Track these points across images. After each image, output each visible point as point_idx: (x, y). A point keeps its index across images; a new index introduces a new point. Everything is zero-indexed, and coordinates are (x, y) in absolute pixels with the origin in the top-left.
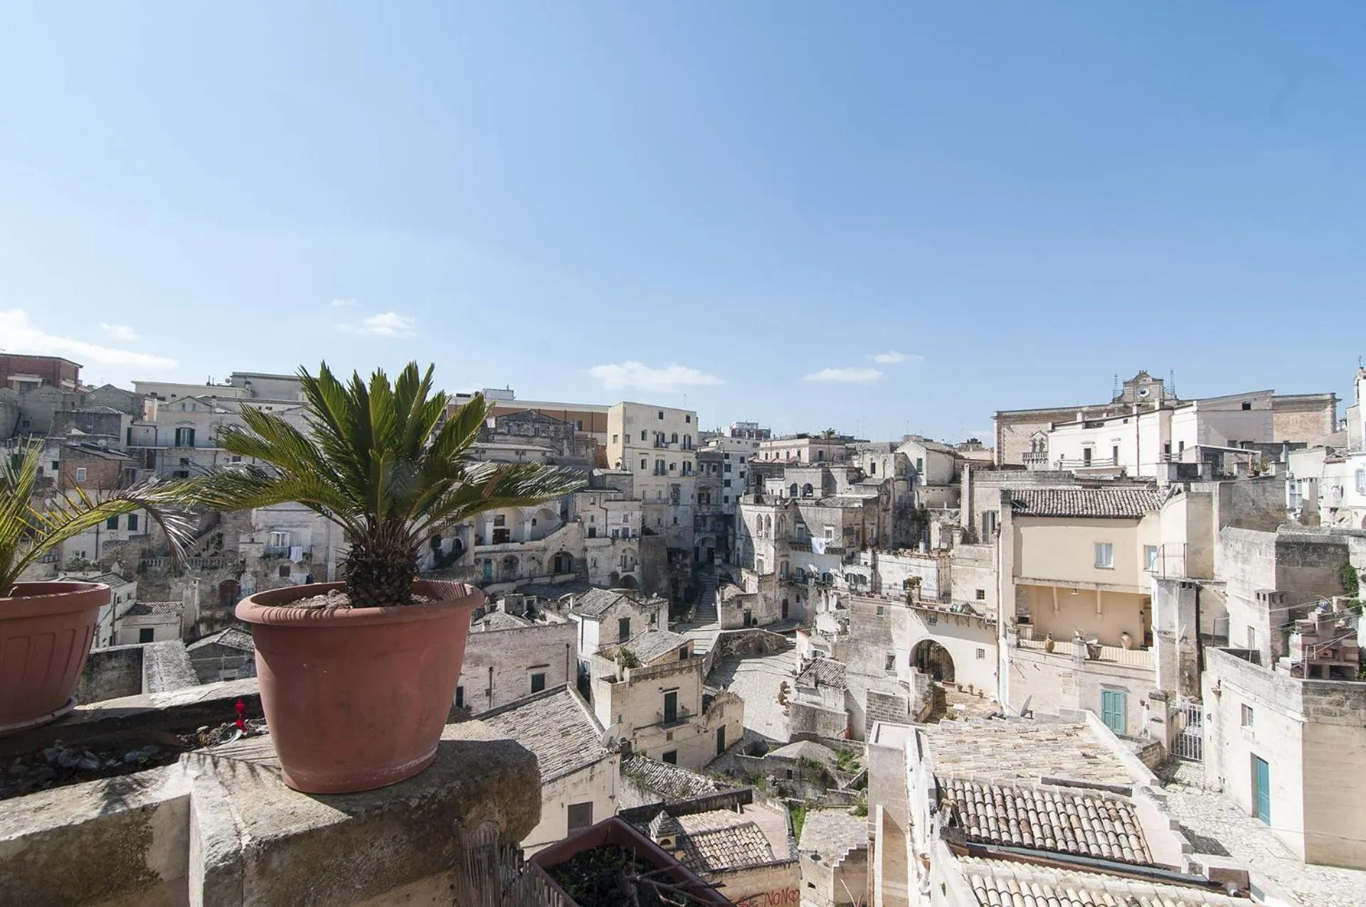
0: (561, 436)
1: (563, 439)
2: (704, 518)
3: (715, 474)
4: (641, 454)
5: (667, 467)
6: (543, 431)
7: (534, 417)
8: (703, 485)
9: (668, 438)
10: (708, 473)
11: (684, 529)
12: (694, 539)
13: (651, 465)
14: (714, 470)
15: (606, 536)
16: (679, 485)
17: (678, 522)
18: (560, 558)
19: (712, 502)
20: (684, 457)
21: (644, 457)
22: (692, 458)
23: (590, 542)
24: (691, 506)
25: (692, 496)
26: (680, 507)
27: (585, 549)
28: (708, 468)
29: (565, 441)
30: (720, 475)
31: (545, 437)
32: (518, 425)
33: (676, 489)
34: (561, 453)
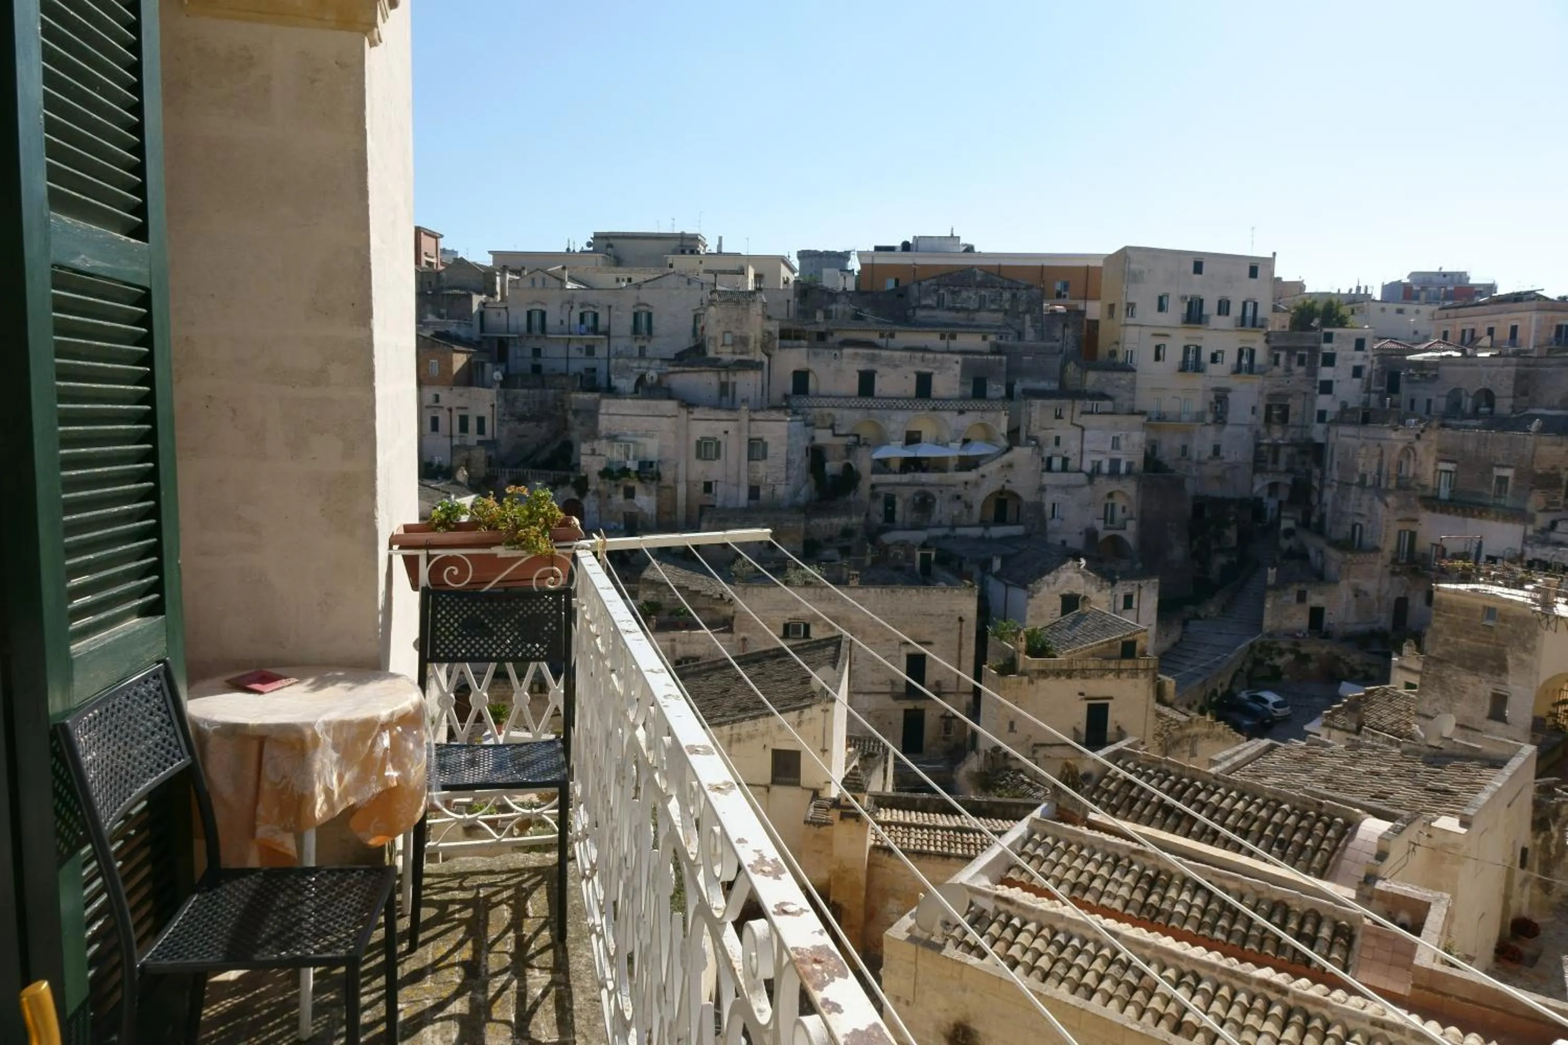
0: (1021, 309)
1: (1025, 313)
2: (1275, 448)
3: (1302, 369)
4: (1154, 335)
5: (1206, 357)
6: (993, 301)
7: (979, 279)
8: (1277, 390)
9: (1210, 308)
10: (1288, 370)
11: (1234, 467)
12: (1253, 485)
13: (1174, 355)
14: (1301, 362)
15: (1081, 471)
16: (1228, 390)
17: (1222, 454)
18: (1005, 501)
19: (1291, 420)
20: (1242, 341)
21: (1159, 341)
22: (1257, 342)
23: (1048, 478)
24: (1250, 426)
25: (1254, 410)
26: (1228, 429)
27: (1042, 489)
28: (1288, 360)
29: (1028, 317)
30: (1312, 373)
31: (995, 311)
32: (953, 293)
33: (1221, 398)
34: (1020, 335)
